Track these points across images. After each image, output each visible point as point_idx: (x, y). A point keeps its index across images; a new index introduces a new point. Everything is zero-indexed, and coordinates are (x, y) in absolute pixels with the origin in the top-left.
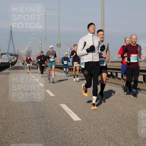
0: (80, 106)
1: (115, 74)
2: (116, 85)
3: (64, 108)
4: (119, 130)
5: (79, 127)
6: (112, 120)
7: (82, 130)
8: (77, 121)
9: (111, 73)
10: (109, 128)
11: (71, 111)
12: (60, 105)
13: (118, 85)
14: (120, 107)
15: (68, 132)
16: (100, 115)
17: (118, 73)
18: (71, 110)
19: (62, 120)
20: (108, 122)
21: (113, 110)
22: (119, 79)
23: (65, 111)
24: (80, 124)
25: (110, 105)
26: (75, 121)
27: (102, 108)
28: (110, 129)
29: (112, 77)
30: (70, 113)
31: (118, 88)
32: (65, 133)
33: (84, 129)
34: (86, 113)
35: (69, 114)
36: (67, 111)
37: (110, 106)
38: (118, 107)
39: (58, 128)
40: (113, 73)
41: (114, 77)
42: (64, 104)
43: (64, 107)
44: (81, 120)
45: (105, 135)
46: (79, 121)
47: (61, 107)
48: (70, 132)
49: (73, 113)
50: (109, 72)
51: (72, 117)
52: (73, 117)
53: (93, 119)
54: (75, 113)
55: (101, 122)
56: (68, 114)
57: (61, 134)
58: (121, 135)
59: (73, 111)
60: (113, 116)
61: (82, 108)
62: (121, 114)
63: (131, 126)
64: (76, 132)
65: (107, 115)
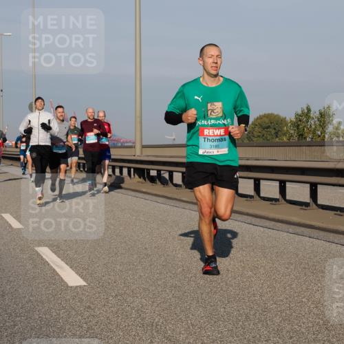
0: (84, 251)
1: (166, 176)
2: (168, 200)
3: (44, 257)
4: (176, 308)
5: (81, 301)
6: (159, 283)
7: (89, 307)
8: (77, 287)
9: (159, 171)
10: (153, 302)
11: (63, 264)
12: (36, 248)
13: (174, 201)
14: (177, 252)
15: (54, 314)
16: (130, 272)
17: (174, 173)
18: (62, 260)
19: (40, 286)
20: (151, 288)
21: (163, 259)
22: (176, 185)
23: (48, 264)
24: (83, 294)
25: (155, 247)
26: (71, 287)
27: (135, 256)
28: (155, 304)
29: (160, 180)
30: (61, 268)
31: (175, 208)
32: (47, 316)
33: (92, 306)
34: (98, 267)
35: (58, 270)
36: (52, 265)
37: (156, 250)
38: (174, 252)
39: (30, 304)
40: (162, 172)
41: (164, 182)
42: (46, 246)
43: (46, 253)
44: (85, 284)
45: (143, 319)
46: (80, 287)
47: (38, 255)
48: (59, 315)
49: (67, 267)
50: (153, 169)
51: (64, 278)
52: (66, 279)
53: (115, 282)
54: (71, 267)
55: (134, 287)
56: (54, 270)
57: (37, 317)
58: (180, 319)
59: (67, 264)
60: (161, 273)
61: (90, 256)
62: (180, 268)
63: (204, 296)
64: (74, 313)
65: (148, 271)
